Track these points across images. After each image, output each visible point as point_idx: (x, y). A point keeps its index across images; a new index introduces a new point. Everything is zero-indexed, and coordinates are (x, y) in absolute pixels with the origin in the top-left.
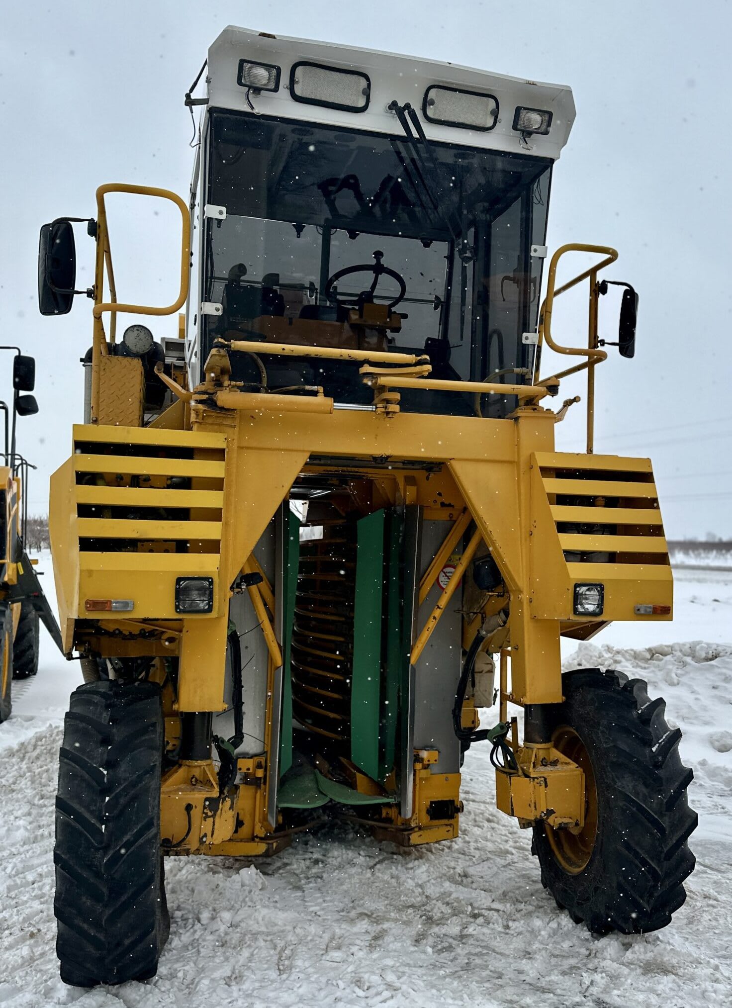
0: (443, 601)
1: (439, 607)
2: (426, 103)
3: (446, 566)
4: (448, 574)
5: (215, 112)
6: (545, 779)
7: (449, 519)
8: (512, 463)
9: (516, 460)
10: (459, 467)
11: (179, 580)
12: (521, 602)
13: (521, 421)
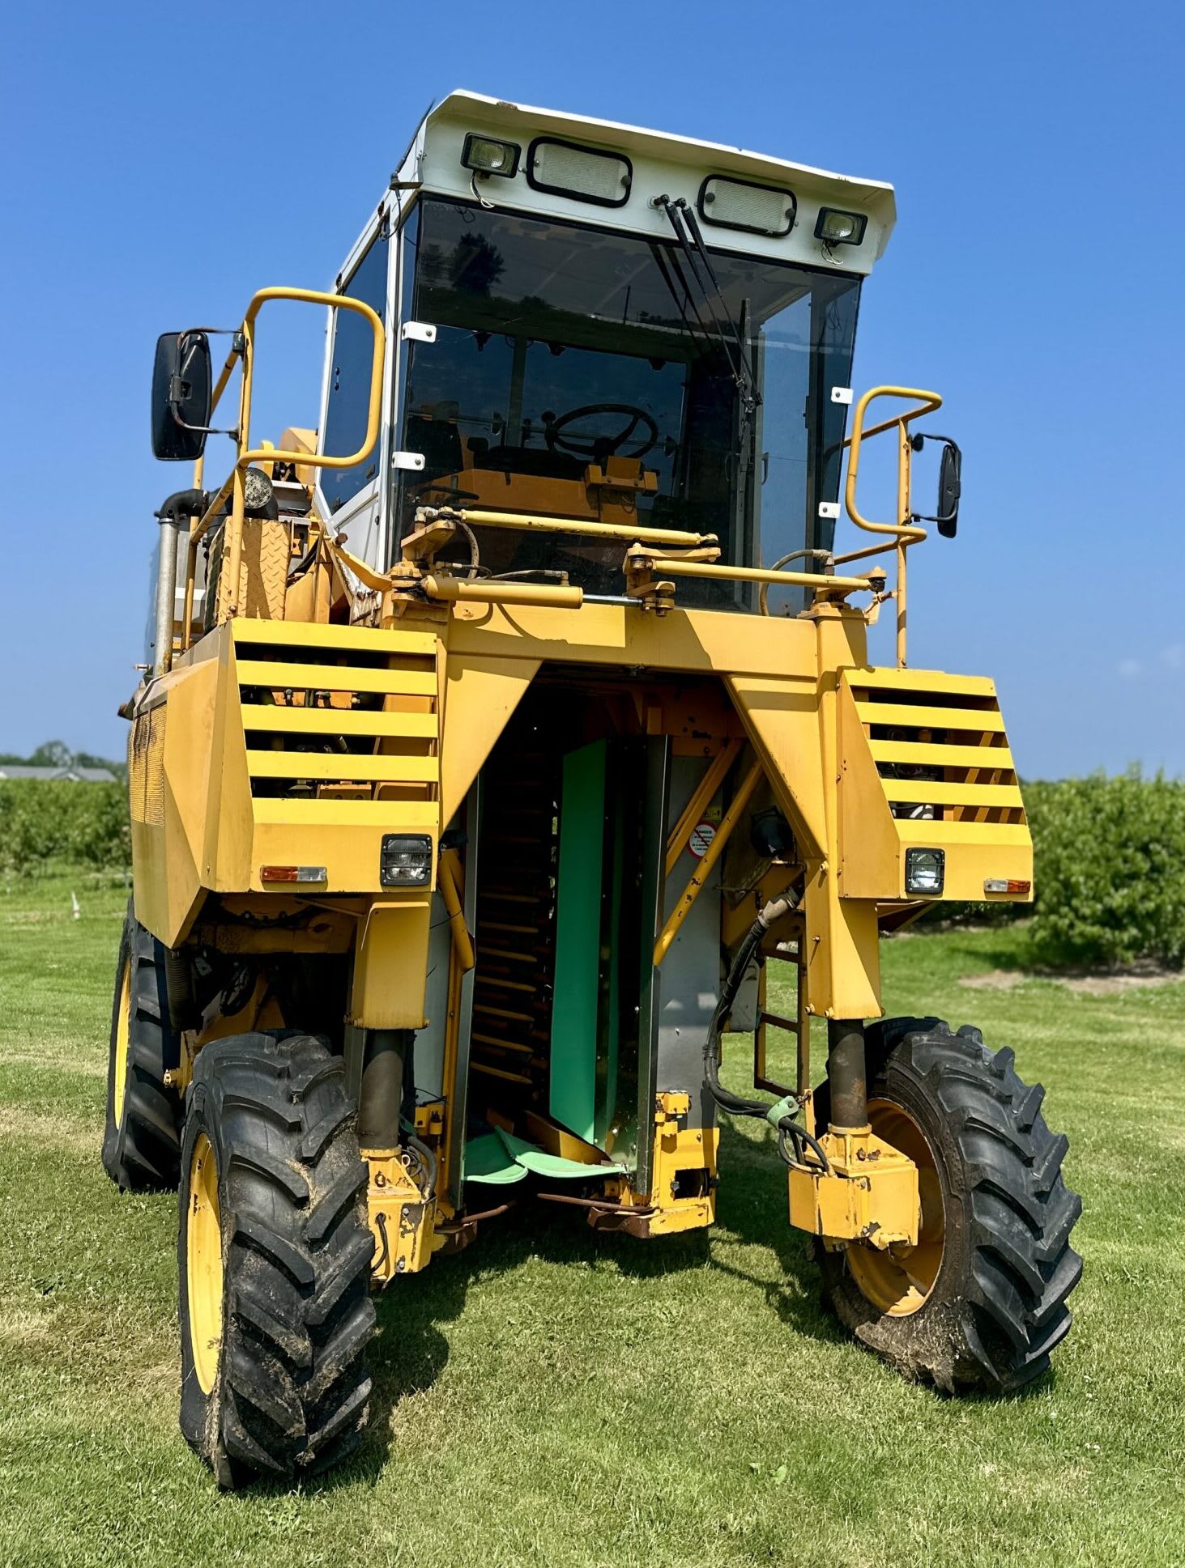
0: (701, 873)
1: (695, 882)
2: (703, 198)
3: (701, 822)
4: (702, 835)
5: (428, 199)
6: (868, 1179)
7: (703, 754)
8: (810, 680)
9: (816, 676)
10: (740, 684)
11: (386, 839)
12: (824, 873)
13: (824, 623)
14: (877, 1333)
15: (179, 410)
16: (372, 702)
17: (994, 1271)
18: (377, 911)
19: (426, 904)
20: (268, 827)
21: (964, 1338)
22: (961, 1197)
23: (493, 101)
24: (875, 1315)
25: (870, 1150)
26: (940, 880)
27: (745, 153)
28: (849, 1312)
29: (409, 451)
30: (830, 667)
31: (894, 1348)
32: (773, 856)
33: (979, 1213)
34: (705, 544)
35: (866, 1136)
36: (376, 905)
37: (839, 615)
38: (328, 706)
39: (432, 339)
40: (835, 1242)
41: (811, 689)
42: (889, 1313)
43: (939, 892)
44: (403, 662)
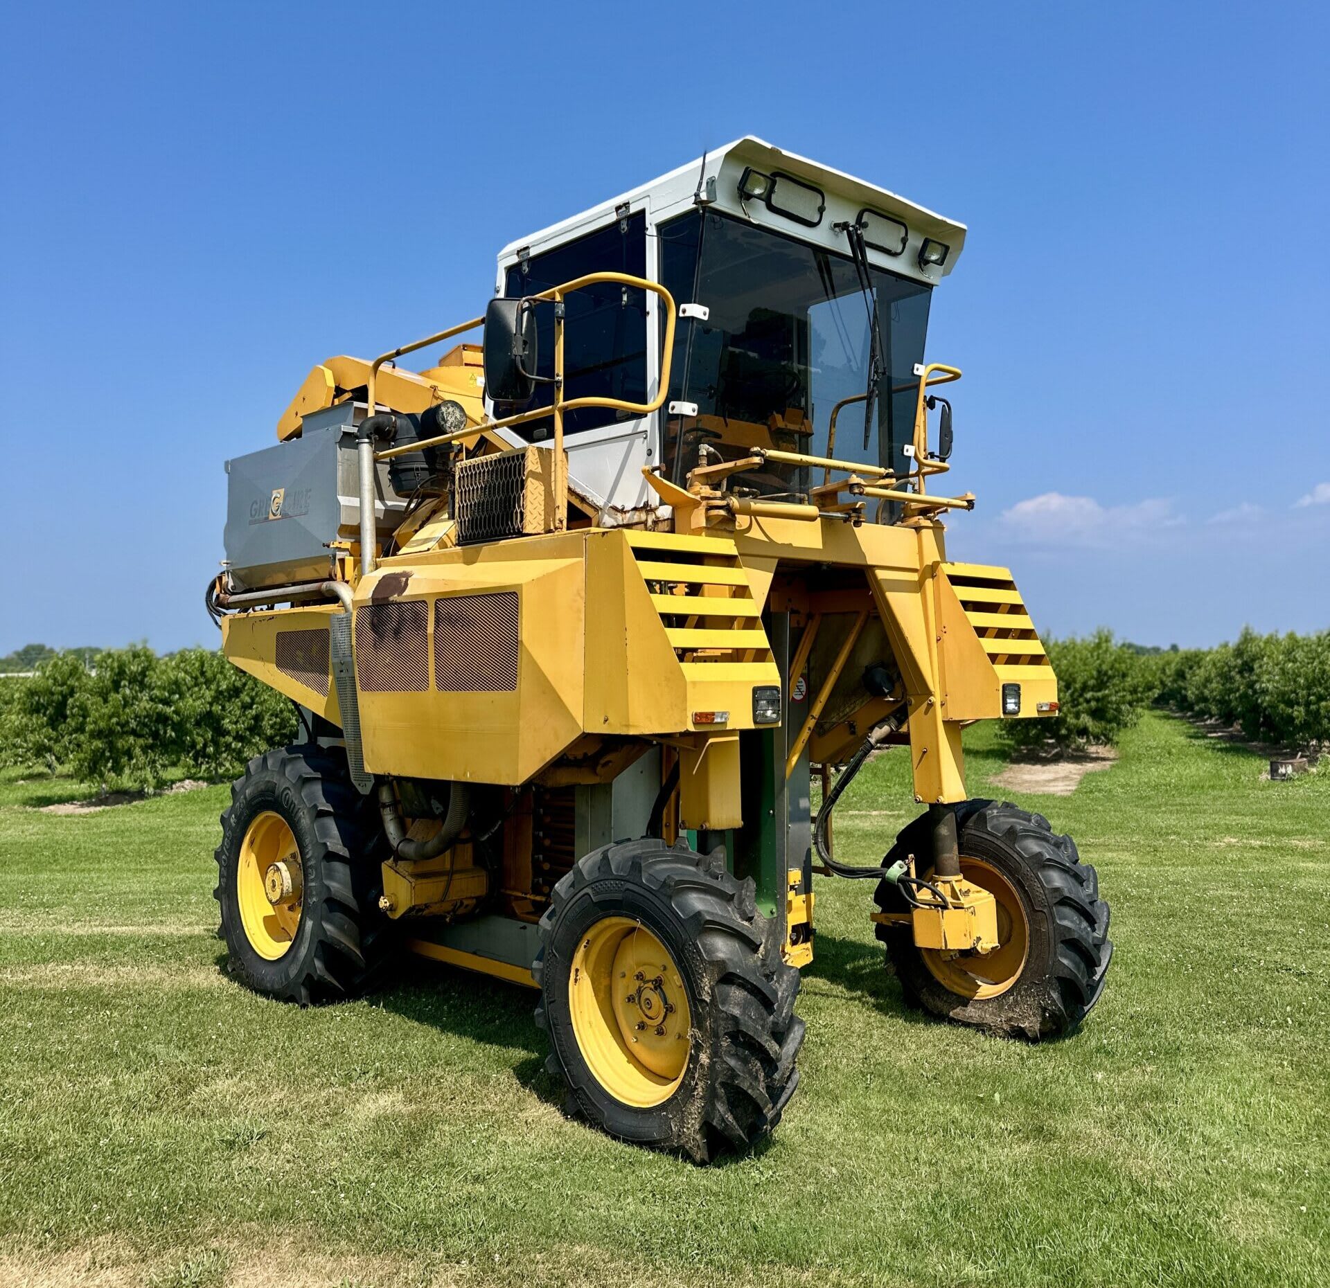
0: (818, 710)
1: (813, 717)
2: (860, 225)
5: (709, 212)
6: (974, 908)
7: (796, 626)
8: (914, 570)
9: (918, 567)
10: (881, 574)
12: (931, 705)
13: (924, 531)
14: (971, 1012)
15: (523, 362)
16: (694, 589)
17: (1073, 954)
18: (712, 744)
20: (694, 683)
21: (1054, 1001)
22: (1045, 911)
23: (769, 146)
24: (965, 1002)
25: (964, 890)
26: (1018, 704)
28: (939, 1004)
29: (688, 401)
30: (928, 561)
31: (989, 1019)
32: (885, 695)
33: (1060, 919)
34: (888, 476)
35: (960, 881)
36: (711, 741)
37: (931, 525)
38: (672, 593)
39: (706, 318)
40: (952, 953)
41: (914, 577)
42: (976, 998)
43: (1016, 713)
44: (712, 561)
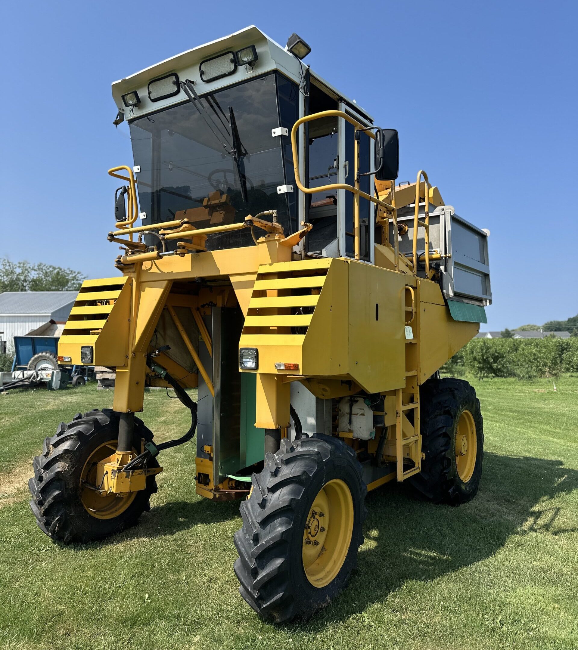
2: (201, 74)
10: (233, 279)
11: (82, 347)
19: (128, 371)
20: (60, 344)
23: (120, 81)
26: (256, 363)
27: (194, 49)
39: (139, 171)
43: (256, 369)
